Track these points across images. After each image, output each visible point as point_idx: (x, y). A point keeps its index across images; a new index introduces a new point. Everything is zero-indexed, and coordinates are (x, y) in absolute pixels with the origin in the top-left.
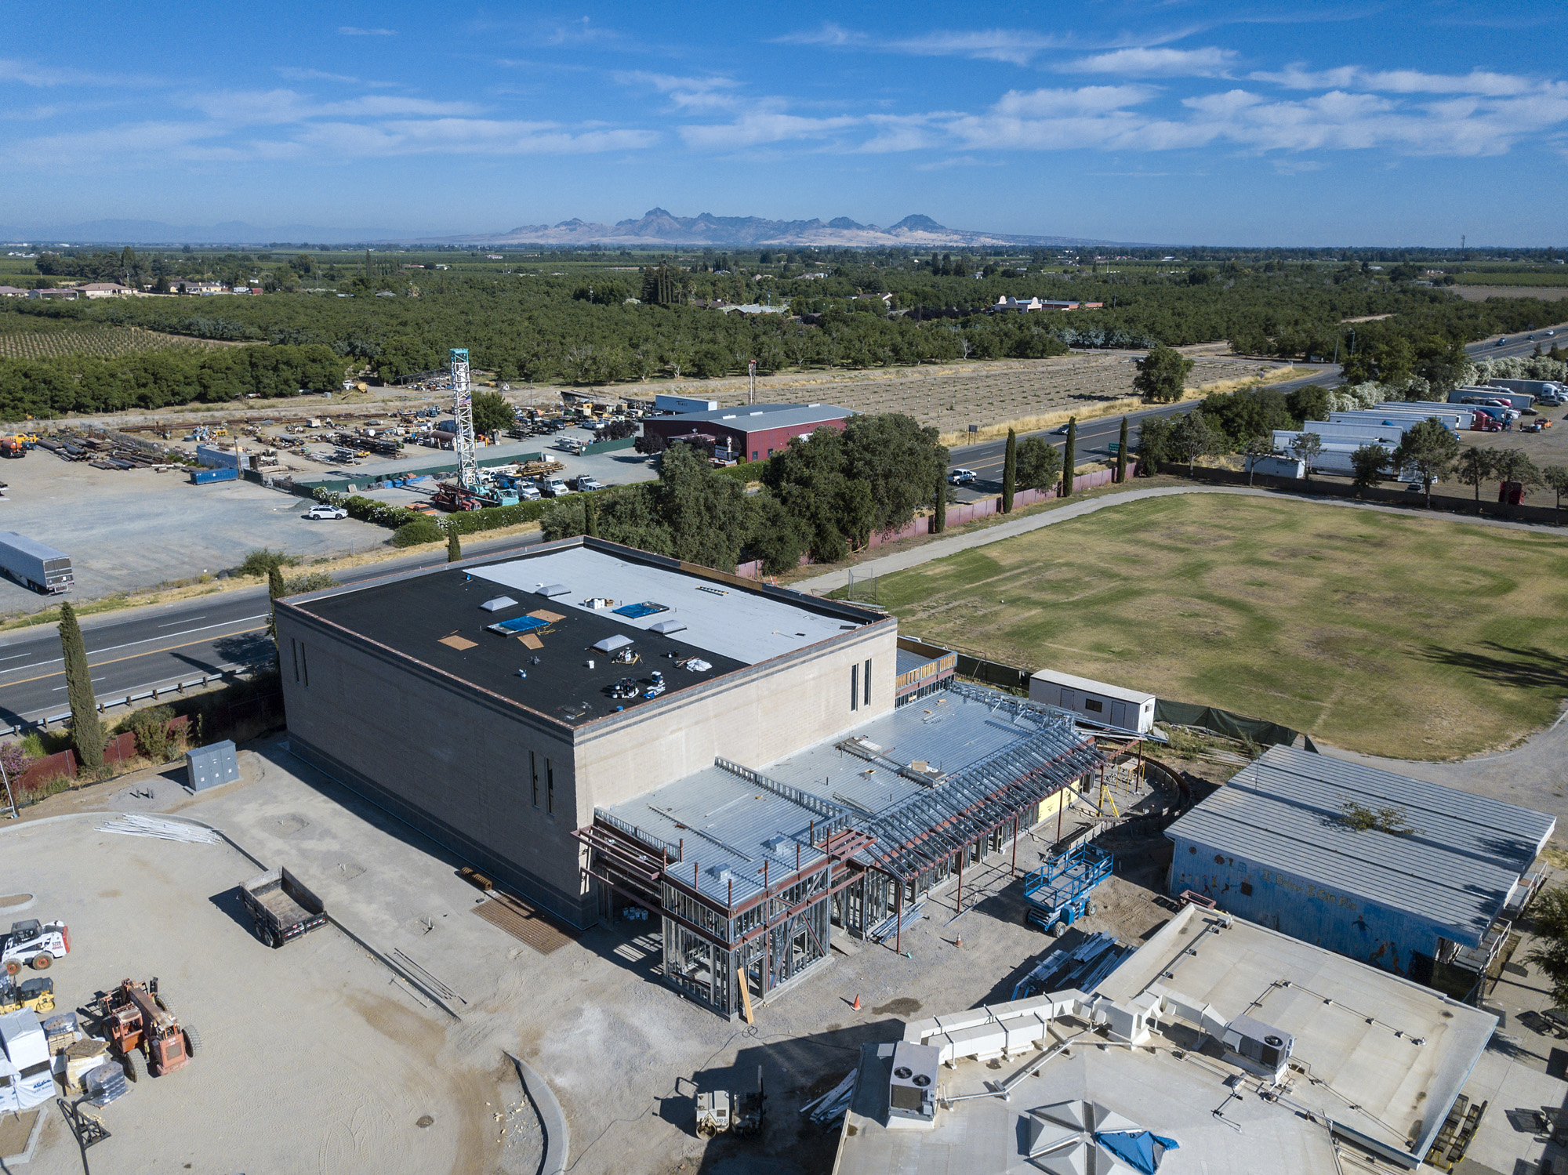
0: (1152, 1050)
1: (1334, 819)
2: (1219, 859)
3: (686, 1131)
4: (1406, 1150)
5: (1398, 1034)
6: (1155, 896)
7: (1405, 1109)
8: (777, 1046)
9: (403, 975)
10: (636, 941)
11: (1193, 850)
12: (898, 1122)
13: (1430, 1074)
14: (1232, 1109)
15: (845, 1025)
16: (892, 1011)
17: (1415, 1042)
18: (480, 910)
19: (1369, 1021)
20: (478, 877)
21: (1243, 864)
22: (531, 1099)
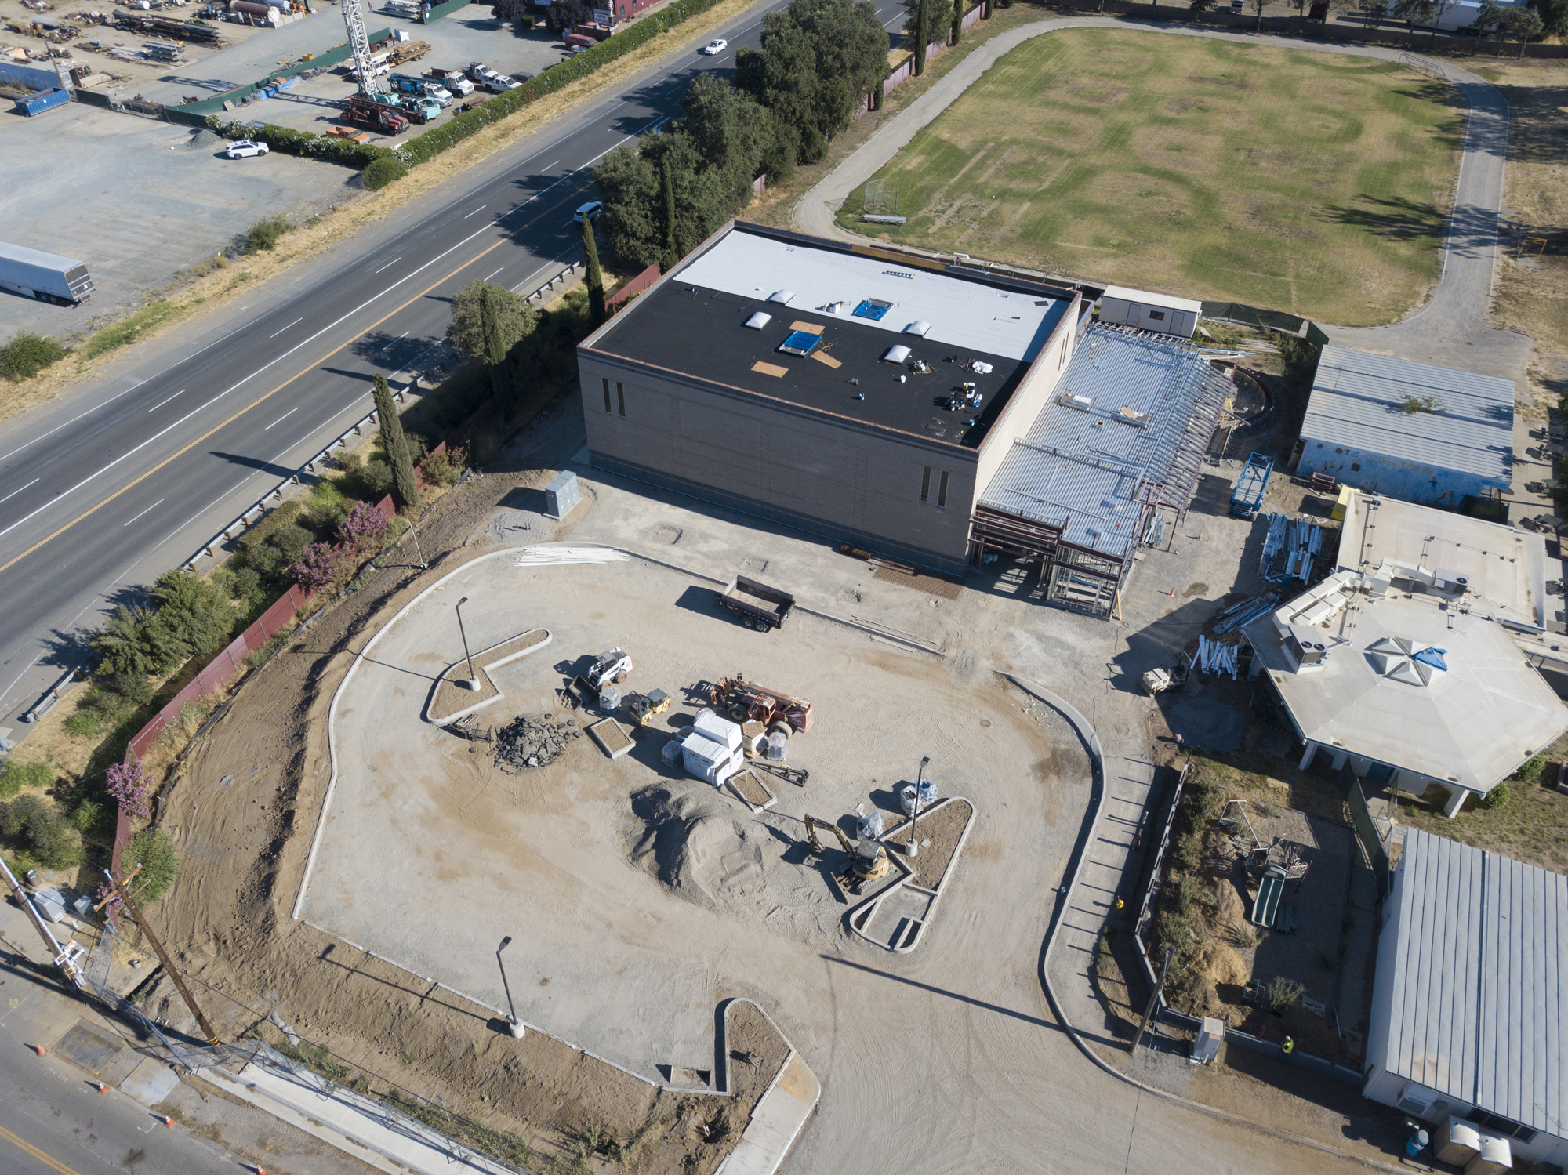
0: (1396, 597)
1: (1393, 407)
2: (1339, 451)
3: (1140, 694)
4: (1535, 625)
5: (1502, 558)
6: (1289, 478)
7: (1525, 602)
8: (1145, 630)
9: (877, 634)
10: (1003, 577)
11: (1320, 446)
12: (1304, 670)
13: (1527, 579)
14: (1453, 622)
15: (1174, 609)
16: (1193, 593)
17: (1512, 561)
18: (877, 576)
19: (1484, 553)
20: (855, 551)
21: (1356, 452)
22: (1035, 696)
